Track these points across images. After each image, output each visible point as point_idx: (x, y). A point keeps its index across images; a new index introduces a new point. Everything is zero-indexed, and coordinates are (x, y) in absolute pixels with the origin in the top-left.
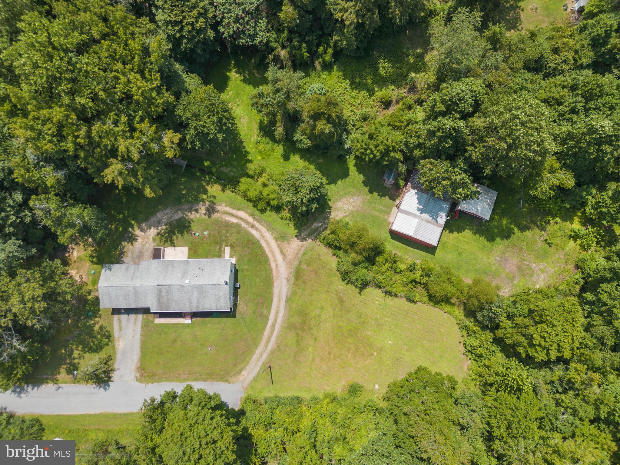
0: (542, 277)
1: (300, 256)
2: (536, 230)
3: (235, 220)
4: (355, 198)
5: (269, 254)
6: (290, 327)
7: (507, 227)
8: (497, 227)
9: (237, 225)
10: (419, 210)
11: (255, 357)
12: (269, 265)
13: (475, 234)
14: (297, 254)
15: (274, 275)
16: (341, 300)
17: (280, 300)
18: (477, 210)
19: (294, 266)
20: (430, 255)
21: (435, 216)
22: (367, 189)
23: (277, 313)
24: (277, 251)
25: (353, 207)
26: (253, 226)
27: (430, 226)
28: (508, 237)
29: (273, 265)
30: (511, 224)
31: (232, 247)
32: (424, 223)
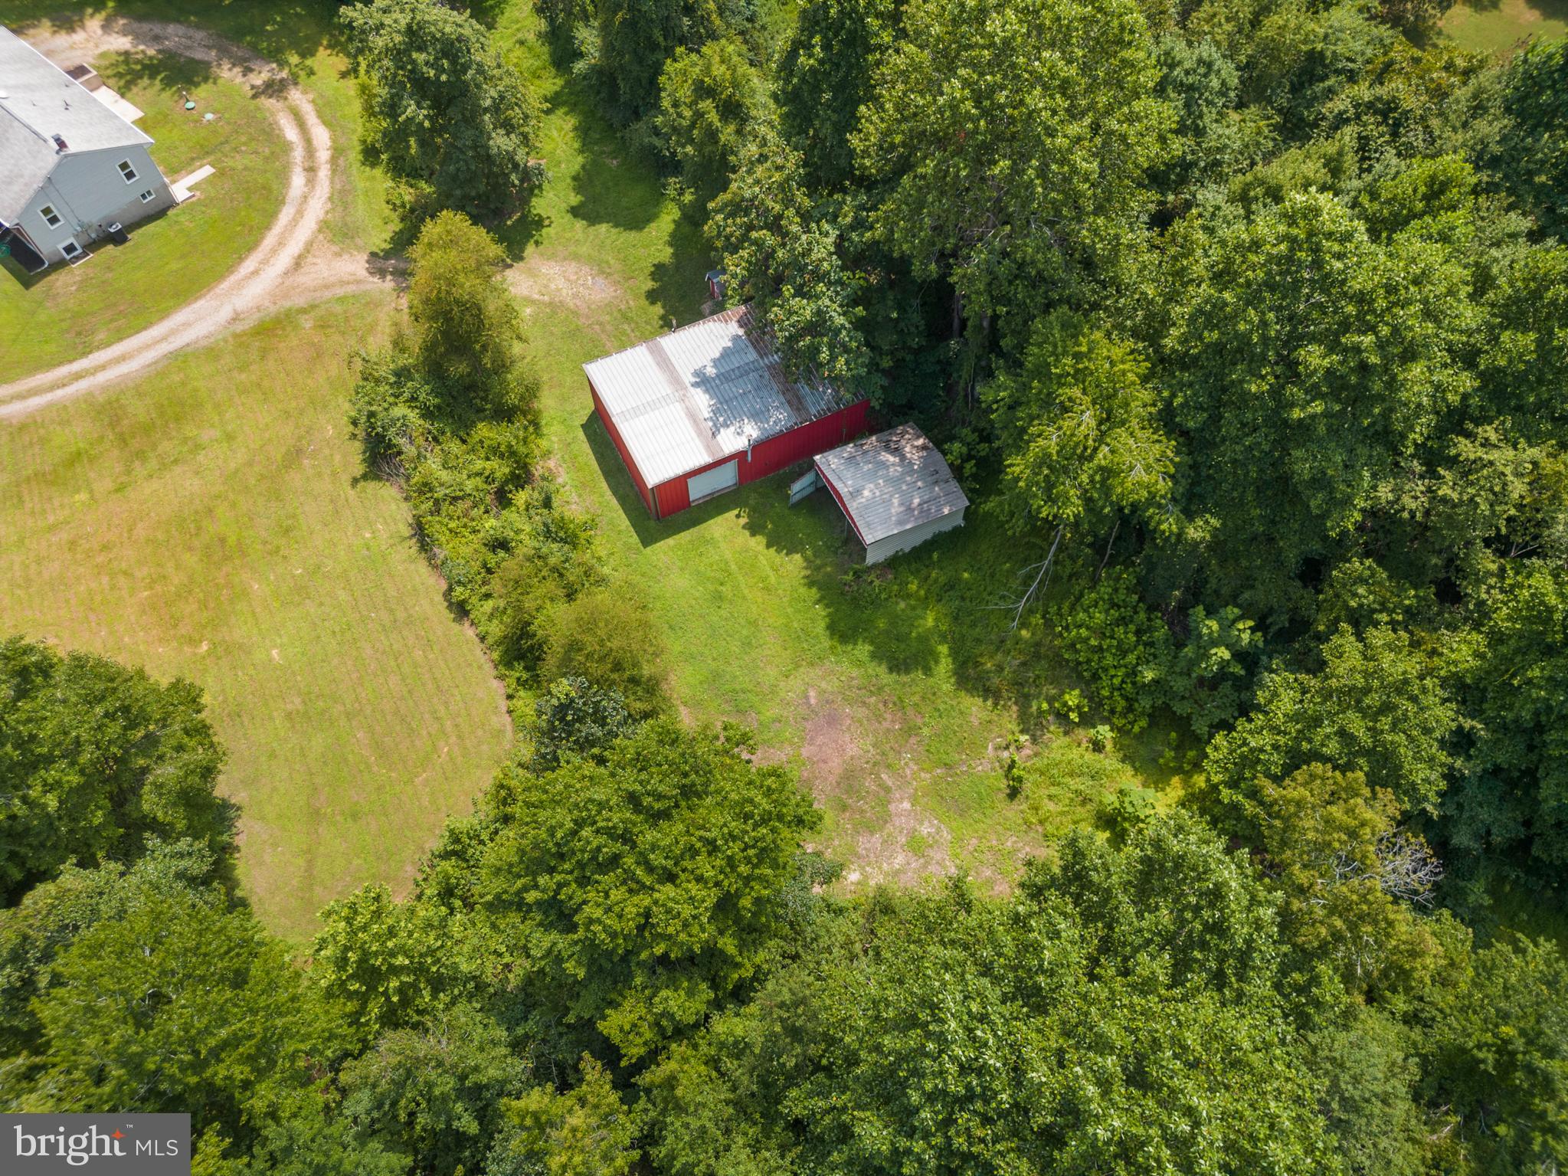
0: (899, 860)
1: (327, 294)
2: (1008, 721)
3: (291, 133)
4: (600, 280)
5: (270, 239)
6: (106, 409)
7: (923, 639)
9: (287, 147)
10: (698, 373)
12: (241, 260)
13: (811, 583)
14: (327, 287)
15: (225, 285)
16: (295, 455)
17: (164, 339)
18: (856, 493)
19: (287, 304)
20: (635, 539)
21: (721, 416)
22: (650, 285)
23: (122, 358)
24: (294, 247)
25: (575, 296)
26: (311, 170)
27: (686, 431)
28: (898, 665)
29: (249, 264)
30: (943, 638)
31: (221, 173)
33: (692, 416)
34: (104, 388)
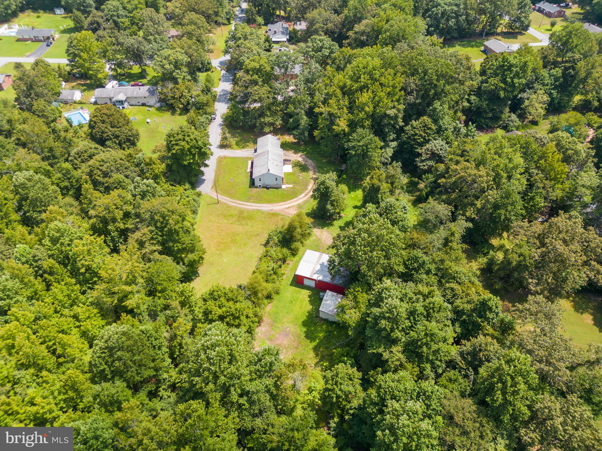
2: (314, 361)
4: (331, 240)
7: (316, 337)
8: (315, 330)
12: (281, 202)
13: (309, 312)
14: (289, 214)
15: (275, 204)
16: (258, 235)
17: (259, 207)
18: (327, 300)
19: (280, 213)
20: (289, 283)
21: (318, 272)
23: (251, 206)
24: (291, 205)
25: (324, 240)
28: (307, 337)
30: (320, 339)
31: (293, 188)
32: (313, 266)
33: (314, 268)
34: (245, 208)
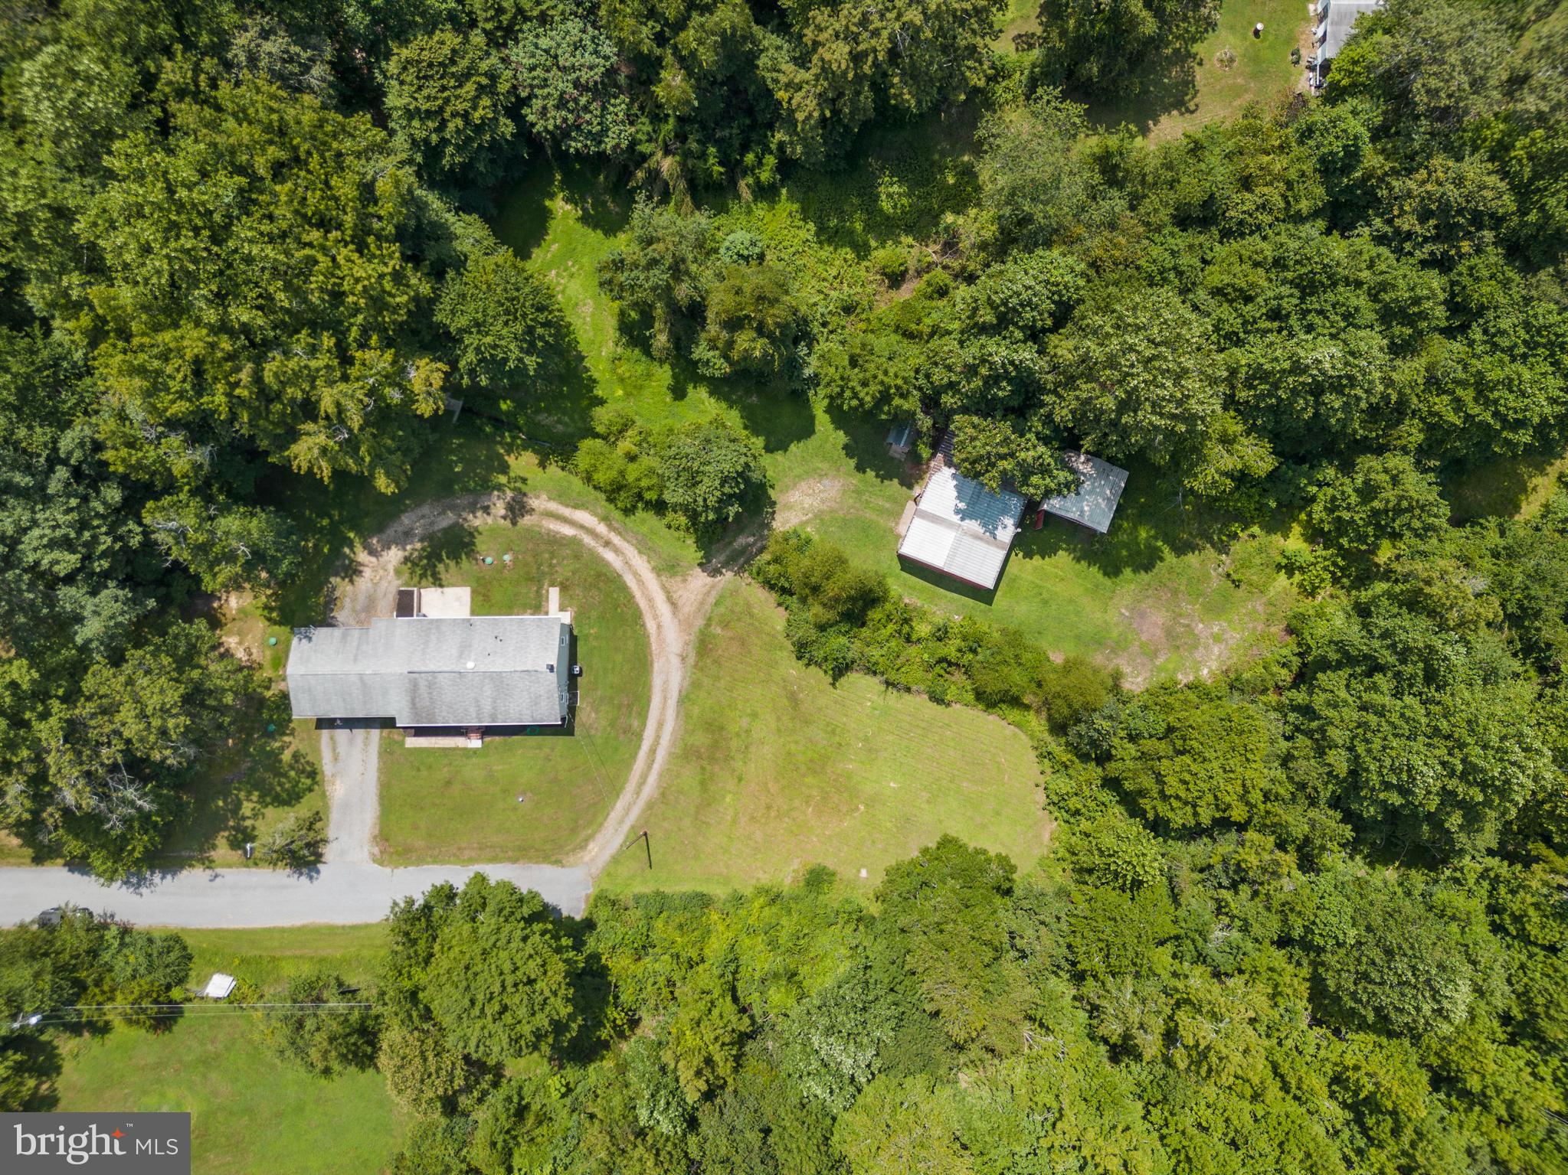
0: (1216, 650)
1: (708, 607)
2: (1210, 552)
3: (568, 531)
4: (826, 482)
5: (642, 603)
6: (686, 753)
7: (1149, 546)
8: (1126, 545)
9: (574, 541)
10: (957, 511)
11: (614, 815)
12: (643, 625)
13: (1078, 560)
14: (702, 603)
15: (654, 646)
17: (665, 699)
18: (1082, 512)
19: (696, 629)
20: (983, 606)
21: (990, 525)
22: (852, 463)
23: (660, 725)
24: (660, 598)
25: (823, 502)
26: (607, 544)
27: (981, 547)
28: (1148, 567)
29: (651, 626)
30: (1156, 538)
31: (564, 588)
32: (968, 541)
33: (976, 537)
